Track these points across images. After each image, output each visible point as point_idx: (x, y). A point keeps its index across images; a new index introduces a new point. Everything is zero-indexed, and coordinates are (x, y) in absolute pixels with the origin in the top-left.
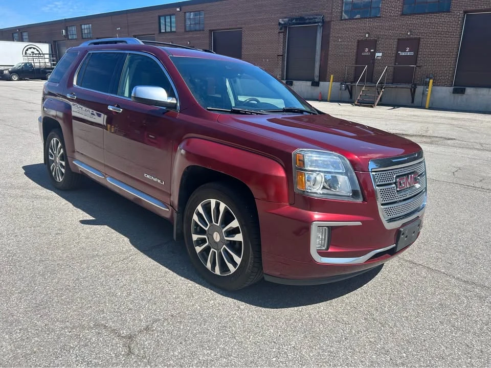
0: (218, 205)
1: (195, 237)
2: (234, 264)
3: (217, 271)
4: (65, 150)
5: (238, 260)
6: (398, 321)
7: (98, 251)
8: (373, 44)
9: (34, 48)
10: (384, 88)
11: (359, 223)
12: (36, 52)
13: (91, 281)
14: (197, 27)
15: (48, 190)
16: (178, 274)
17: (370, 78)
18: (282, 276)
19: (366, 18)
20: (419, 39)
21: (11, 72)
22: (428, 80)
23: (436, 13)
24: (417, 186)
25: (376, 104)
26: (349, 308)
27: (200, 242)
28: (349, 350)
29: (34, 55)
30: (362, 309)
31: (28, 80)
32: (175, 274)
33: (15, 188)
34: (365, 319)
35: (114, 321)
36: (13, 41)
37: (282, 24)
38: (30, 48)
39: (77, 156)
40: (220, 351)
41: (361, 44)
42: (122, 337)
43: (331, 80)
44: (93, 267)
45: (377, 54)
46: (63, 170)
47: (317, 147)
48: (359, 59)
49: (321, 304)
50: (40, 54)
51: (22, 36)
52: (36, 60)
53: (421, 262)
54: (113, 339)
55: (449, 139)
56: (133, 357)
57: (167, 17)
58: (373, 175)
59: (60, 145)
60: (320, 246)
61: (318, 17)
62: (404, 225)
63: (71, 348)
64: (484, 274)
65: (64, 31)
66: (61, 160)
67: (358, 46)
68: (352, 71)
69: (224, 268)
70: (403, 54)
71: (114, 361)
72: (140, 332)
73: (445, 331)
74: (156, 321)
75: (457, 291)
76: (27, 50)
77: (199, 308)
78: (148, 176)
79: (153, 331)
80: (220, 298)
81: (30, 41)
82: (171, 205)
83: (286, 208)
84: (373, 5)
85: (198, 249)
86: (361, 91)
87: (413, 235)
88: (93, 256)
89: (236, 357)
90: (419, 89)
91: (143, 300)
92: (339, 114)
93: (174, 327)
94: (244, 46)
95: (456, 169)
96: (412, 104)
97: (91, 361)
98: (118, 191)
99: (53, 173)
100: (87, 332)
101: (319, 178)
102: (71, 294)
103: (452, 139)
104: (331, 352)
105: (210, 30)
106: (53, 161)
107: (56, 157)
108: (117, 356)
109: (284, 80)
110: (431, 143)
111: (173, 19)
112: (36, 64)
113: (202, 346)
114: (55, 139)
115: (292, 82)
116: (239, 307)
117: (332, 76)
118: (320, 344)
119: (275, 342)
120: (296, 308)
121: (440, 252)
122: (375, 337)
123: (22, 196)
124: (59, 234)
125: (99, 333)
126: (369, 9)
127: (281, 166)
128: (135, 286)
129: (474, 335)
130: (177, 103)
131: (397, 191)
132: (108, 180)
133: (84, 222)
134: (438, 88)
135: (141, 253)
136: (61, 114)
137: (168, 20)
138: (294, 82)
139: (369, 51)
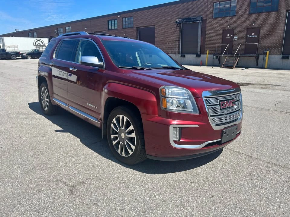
0: (123, 118)
1: (112, 136)
2: (132, 150)
3: (124, 155)
4: (48, 93)
5: (133, 147)
6: (223, 182)
7: (62, 145)
8: (232, 32)
9: (40, 41)
10: (239, 57)
11: (197, 126)
12: (41, 43)
13: (56, 160)
14: (130, 26)
15: (40, 115)
16: (103, 157)
17: (231, 52)
18: (156, 156)
19: (228, 17)
20: (260, 28)
21: (27, 55)
22: (266, 51)
23: (270, 12)
24: (235, 107)
25: (235, 66)
26: (196, 175)
27: (115, 139)
28: (191, 195)
29: (40, 45)
30: (203, 176)
31: (36, 59)
32: (102, 157)
33: (23, 114)
34: (204, 180)
35: (66, 179)
36: (29, 37)
37: (178, 22)
38: (38, 41)
39: (55, 96)
40: (119, 194)
41: (225, 32)
42: (69, 186)
43: (208, 54)
44: (59, 153)
45: (235, 38)
46: (48, 104)
47: (173, 85)
48: (224, 40)
49: (180, 172)
50: (43, 44)
51: (33, 34)
52: (41, 48)
53: (243, 153)
54: (64, 187)
55: (277, 86)
56: (73, 195)
57: (112, 21)
58: (205, 100)
59: (46, 90)
60: (175, 138)
61: (199, 17)
62: (225, 128)
63: (42, 190)
64: (280, 159)
65: (56, 31)
66: (47, 99)
67: (223, 33)
68: (220, 48)
69: (127, 152)
70: (251, 37)
71: (63, 197)
72: (79, 184)
73: (249, 187)
74: (88, 179)
75: (261, 167)
76: (36, 42)
77: (112, 173)
78: (89, 105)
79: (85, 184)
80: (124, 169)
81: (37, 37)
82: (100, 120)
83: (157, 118)
84: (231, 9)
85: (114, 143)
86: (225, 59)
87: (233, 134)
88: (60, 147)
89: (128, 197)
90: (261, 57)
91: (82, 169)
92: (211, 73)
93: (97, 182)
94: (156, 35)
95: (277, 103)
96: (257, 66)
97: (51, 197)
98: (75, 114)
99: (43, 106)
100: (51, 183)
101: (174, 102)
102: (45, 165)
103: (279, 86)
104: (180, 196)
105: (137, 27)
106: (43, 99)
107: (44, 97)
108: (65, 195)
109: (180, 54)
110: (265, 88)
111: (116, 22)
112: (41, 50)
113: (110, 191)
114: (44, 87)
115: (184, 55)
116: (134, 173)
117: (208, 51)
118: (175, 192)
119: (150, 190)
120: (165, 174)
121: (257, 147)
122: (207, 189)
123: (26, 118)
124: (43, 137)
125: (57, 184)
126: (229, 11)
127: (154, 96)
128: (79, 162)
129: (266, 190)
130: (103, 65)
131: (221, 109)
132: (70, 108)
133: (57, 131)
134: (273, 56)
135: (85, 146)
136: (46, 74)
137: (113, 22)
138: (186, 55)
139: (230, 36)
